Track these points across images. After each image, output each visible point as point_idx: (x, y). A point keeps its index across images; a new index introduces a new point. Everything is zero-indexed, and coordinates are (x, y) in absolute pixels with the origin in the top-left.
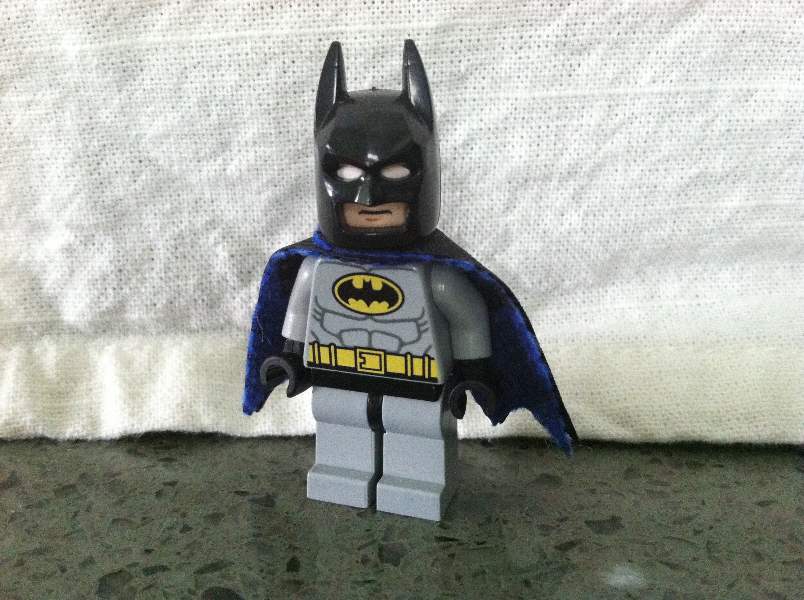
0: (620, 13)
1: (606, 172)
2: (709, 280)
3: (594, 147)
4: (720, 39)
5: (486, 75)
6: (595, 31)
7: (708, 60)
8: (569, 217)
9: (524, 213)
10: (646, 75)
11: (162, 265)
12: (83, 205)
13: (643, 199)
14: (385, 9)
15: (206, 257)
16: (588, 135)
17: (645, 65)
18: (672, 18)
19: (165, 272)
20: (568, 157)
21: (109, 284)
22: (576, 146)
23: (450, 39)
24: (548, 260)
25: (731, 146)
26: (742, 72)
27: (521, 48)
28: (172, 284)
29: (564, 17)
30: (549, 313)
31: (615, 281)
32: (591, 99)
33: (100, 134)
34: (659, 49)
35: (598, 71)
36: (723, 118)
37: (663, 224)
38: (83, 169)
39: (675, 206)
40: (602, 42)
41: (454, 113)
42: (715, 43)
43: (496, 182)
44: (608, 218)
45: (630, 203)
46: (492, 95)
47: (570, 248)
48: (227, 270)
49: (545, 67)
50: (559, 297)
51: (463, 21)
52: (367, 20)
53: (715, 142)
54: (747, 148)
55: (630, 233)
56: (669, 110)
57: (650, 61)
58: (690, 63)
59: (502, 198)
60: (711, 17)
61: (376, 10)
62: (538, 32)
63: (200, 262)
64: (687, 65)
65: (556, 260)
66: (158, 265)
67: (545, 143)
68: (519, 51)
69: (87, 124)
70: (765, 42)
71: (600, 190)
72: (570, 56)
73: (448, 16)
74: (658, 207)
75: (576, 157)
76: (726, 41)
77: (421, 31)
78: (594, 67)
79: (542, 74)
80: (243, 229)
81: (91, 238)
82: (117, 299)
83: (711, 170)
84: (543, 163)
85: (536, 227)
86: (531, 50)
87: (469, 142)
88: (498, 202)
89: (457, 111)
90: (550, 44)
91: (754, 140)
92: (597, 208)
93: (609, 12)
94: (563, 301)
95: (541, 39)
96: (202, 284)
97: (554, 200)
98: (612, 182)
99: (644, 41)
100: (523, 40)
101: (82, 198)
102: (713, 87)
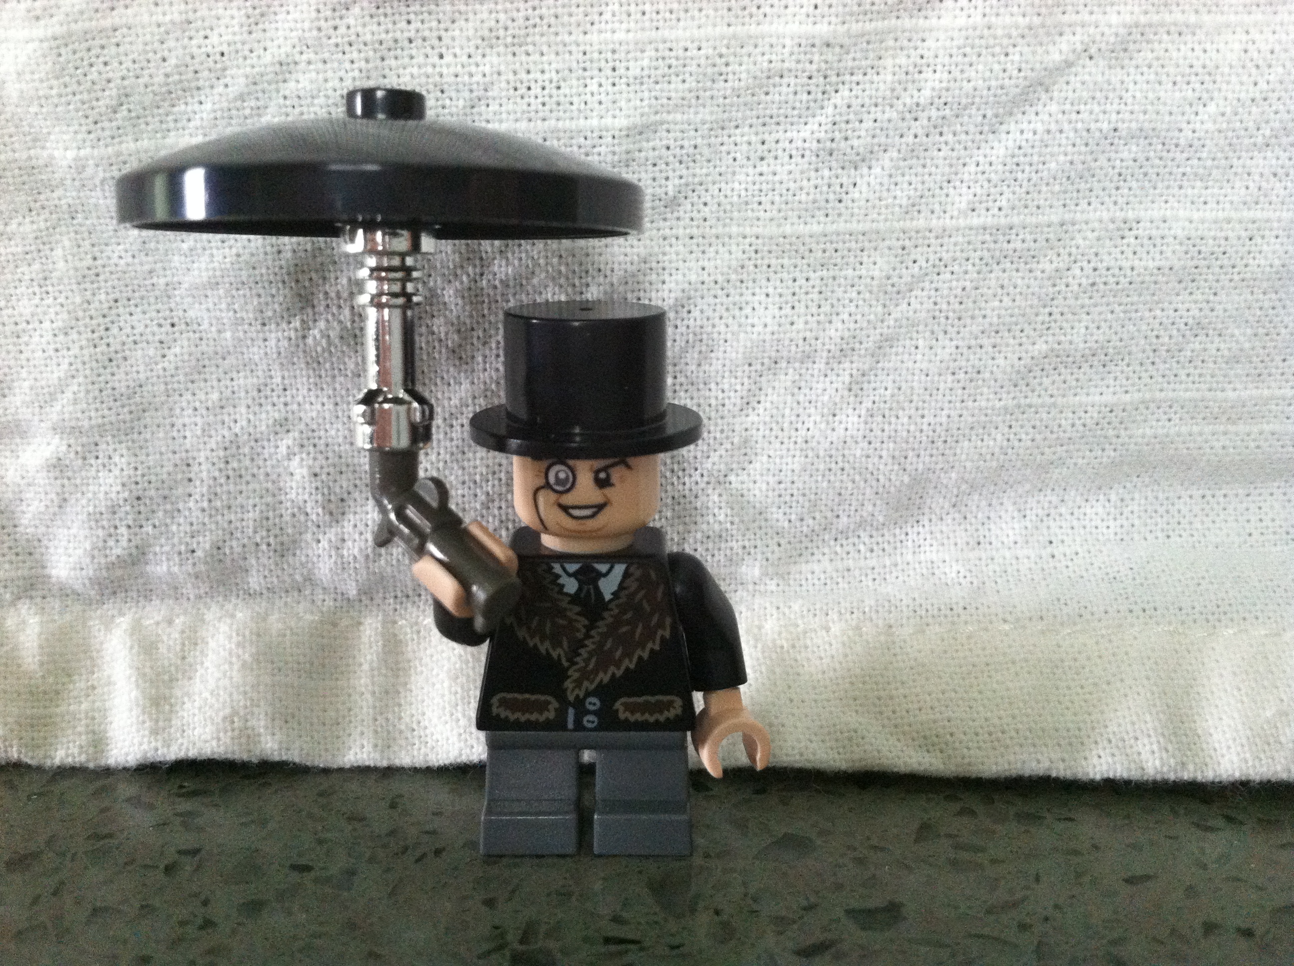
0: (918, 105)
1: (901, 350)
2: (1068, 517)
3: (880, 309)
4: (1078, 141)
5: (708, 199)
6: (878, 131)
7: (1060, 174)
8: (844, 417)
9: (775, 411)
10: (961, 199)
11: (205, 490)
12: (82, 395)
13: (960, 392)
14: (547, 99)
15: (274, 477)
16: (871, 292)
17: (958, 183)
18: (1001, 111)
19: (210, 501)
20: (840, 325)
21: (121, 519)
22: (853, 309)
23: (651, 144)
24: (814, 487)
25: (1099, 309)
26: (1114, 192)
27: (762, 159)
28: (219, 517)
29: (830, 110)
30: (816, 567)
31: (921, 517)
32: (874, 236)
33: (110, 284)
34: (981, 159)
35: (885, 194)
36: (1085, 264)
37: (993, 431)
38: (84, 336)
39: (1011, 403)
40: (890, 148)
41: (660, 257)
42: (1070, 148)
43: (727, 362)
44: (906, 420)
45: (940, 397)
46: (720, 230)
47: (846, 466)
48: (306, 497)
49: (801, 189)
50: (832, 543)
51: (670, 117)
52: (519, 115)
53: (1071, 302)
54: (1125, 312)
55: (940, 444)
56: (997, 253)
57: (966, 177)
58: (1029, 180)
59: (738, 387)
60: (1063, 107)
61: (532, 100)
62: (789, 135)
63: (265, 485)
64: (1025, 183)
65: (825, 484)
66: (199, 489)
67: (803, 303)
68: (758, 163)
69: (89, 269)
70: (1150, 144)
71: (891, 377)
72: (840, 171)
73: (646, 110)
74: (984, 404)
75: (852, 326)
76: (1087, 145)
77: (604, 133)
78: (878, 187)
79: (797, 198)
80: (333, 433)
81: (93, 447)
82: (133, 544)
83: (1067, 346)
84: (801, 335)
85: (793, 433)
86: (779, 161)
87: (685, 302)
88: (732, 394)
89: (664, 254)
90: (807, 153)
91: (1135, 299)
92: (887, 406)
93: (900, 102)
94: (838, 549)
95: (794, 145)
96: (268, 519)
97: (820, 391)
98: (910, 364)
99: (957, 146)
100: (765, 147)
101: (79, 385)
102: (1068, 217)
